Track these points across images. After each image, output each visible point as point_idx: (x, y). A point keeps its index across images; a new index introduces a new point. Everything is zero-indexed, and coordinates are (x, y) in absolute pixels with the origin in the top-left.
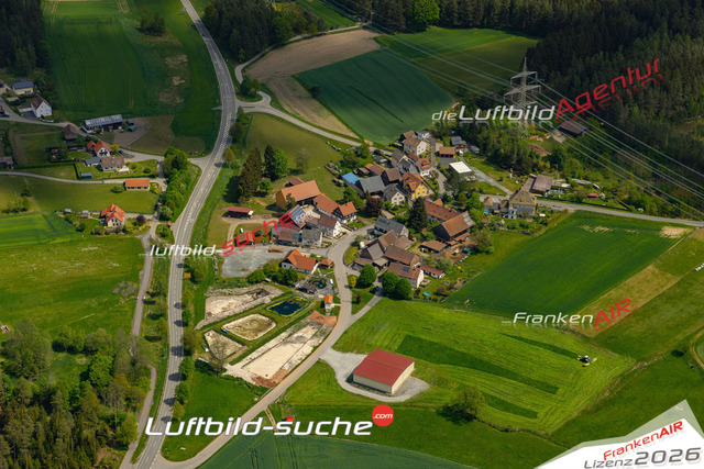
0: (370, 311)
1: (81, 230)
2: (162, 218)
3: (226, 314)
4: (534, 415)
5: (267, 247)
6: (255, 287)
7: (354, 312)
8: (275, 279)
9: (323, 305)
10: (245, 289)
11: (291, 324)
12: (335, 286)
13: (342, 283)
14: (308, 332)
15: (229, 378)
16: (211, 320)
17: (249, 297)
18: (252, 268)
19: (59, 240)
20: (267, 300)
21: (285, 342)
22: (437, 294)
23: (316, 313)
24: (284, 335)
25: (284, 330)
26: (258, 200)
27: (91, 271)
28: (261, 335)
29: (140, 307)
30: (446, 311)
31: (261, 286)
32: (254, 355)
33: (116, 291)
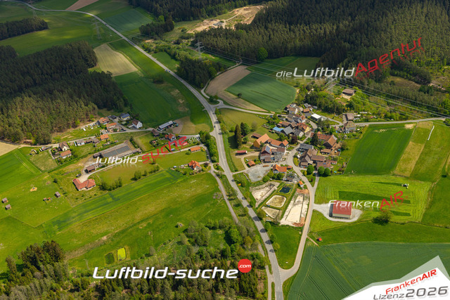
0: (318, 184)
1: (185, 174)
2: (213, 161)
3: (264, 198)
4: (409, 215)
5: (261, 165)
6: (267, 184)
7: (313, 186)
8: (273, 178)
9: (299, 185)
10: (264, 185)
11: (292, 197)
12: (298, 177)
13: (300, 174)
14: (300, 198)
15: (283, 226)
16: (260, 202)
17: (267, 189)
18: (262, 176)
19: (179, 181)
20: (275, 188)
21: (294, 205)
22: (339, 171)
23: (298, 189)
24: (292, 202)
25: (290, 200)
26: (244, 145)
27: (199, 191)
28: (283, 204)
29: (228, 202)
30: (347, 177)
31: (269, 182)
32: (286, 213)
33: (214, 198)
